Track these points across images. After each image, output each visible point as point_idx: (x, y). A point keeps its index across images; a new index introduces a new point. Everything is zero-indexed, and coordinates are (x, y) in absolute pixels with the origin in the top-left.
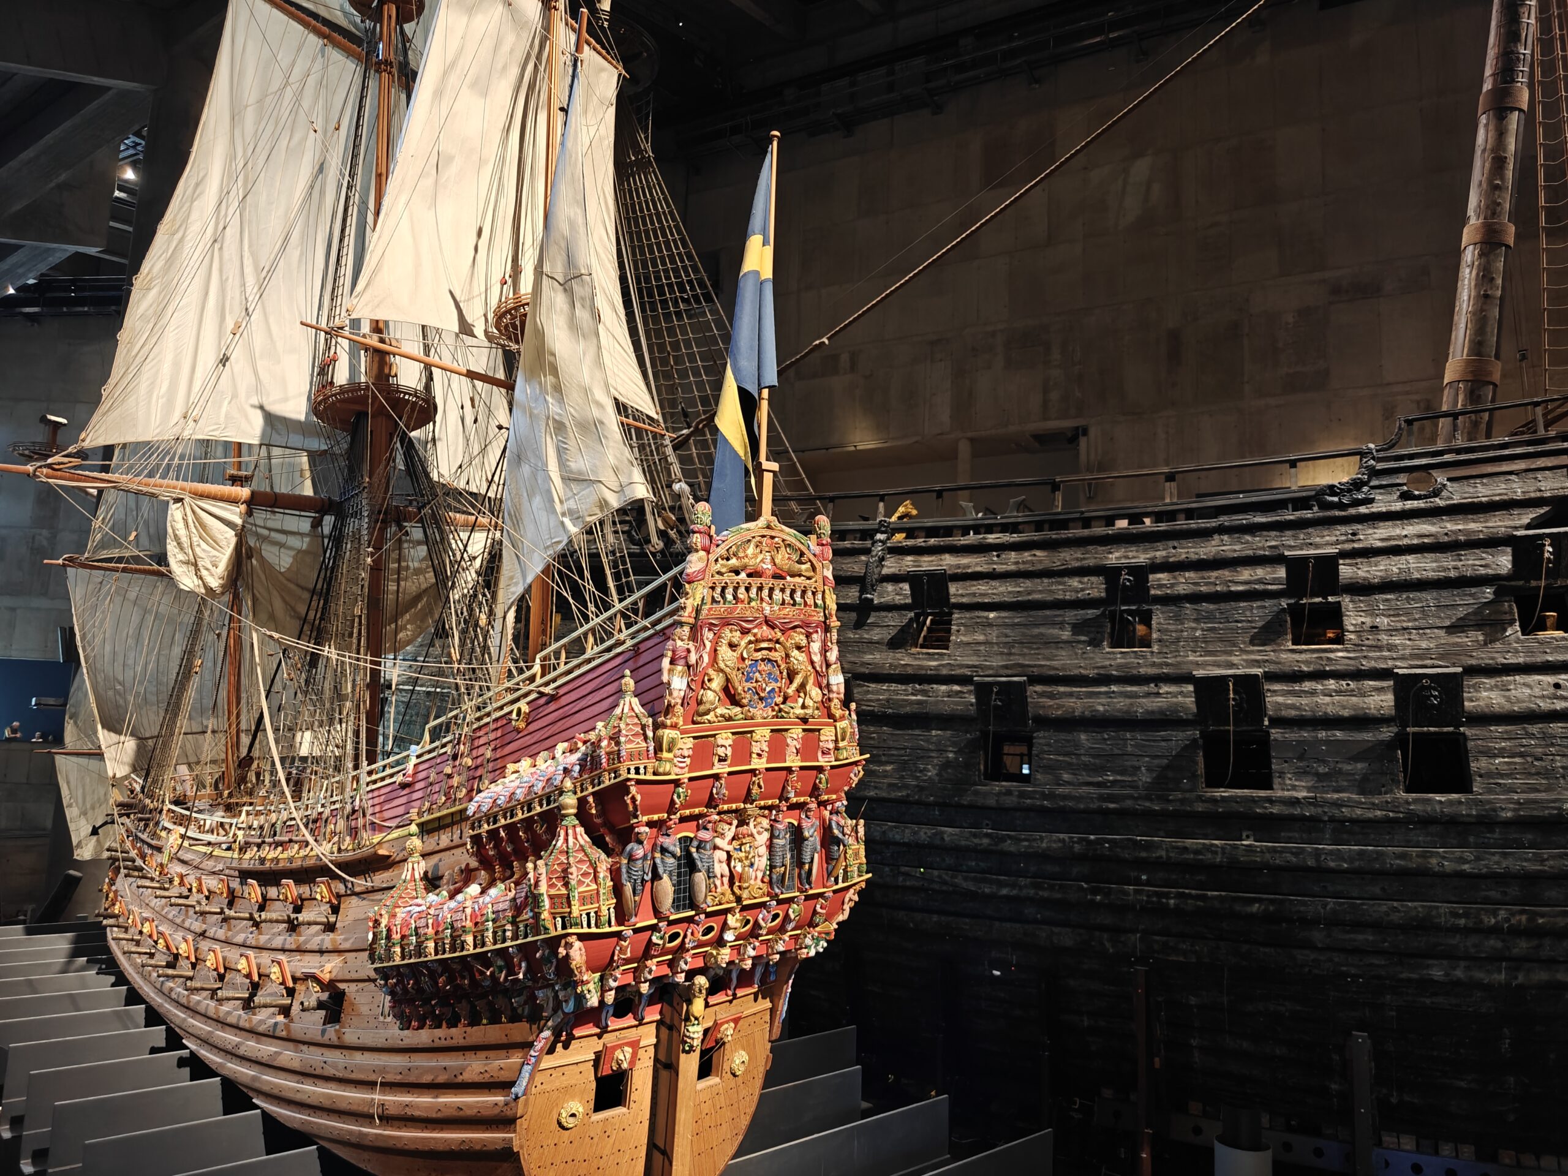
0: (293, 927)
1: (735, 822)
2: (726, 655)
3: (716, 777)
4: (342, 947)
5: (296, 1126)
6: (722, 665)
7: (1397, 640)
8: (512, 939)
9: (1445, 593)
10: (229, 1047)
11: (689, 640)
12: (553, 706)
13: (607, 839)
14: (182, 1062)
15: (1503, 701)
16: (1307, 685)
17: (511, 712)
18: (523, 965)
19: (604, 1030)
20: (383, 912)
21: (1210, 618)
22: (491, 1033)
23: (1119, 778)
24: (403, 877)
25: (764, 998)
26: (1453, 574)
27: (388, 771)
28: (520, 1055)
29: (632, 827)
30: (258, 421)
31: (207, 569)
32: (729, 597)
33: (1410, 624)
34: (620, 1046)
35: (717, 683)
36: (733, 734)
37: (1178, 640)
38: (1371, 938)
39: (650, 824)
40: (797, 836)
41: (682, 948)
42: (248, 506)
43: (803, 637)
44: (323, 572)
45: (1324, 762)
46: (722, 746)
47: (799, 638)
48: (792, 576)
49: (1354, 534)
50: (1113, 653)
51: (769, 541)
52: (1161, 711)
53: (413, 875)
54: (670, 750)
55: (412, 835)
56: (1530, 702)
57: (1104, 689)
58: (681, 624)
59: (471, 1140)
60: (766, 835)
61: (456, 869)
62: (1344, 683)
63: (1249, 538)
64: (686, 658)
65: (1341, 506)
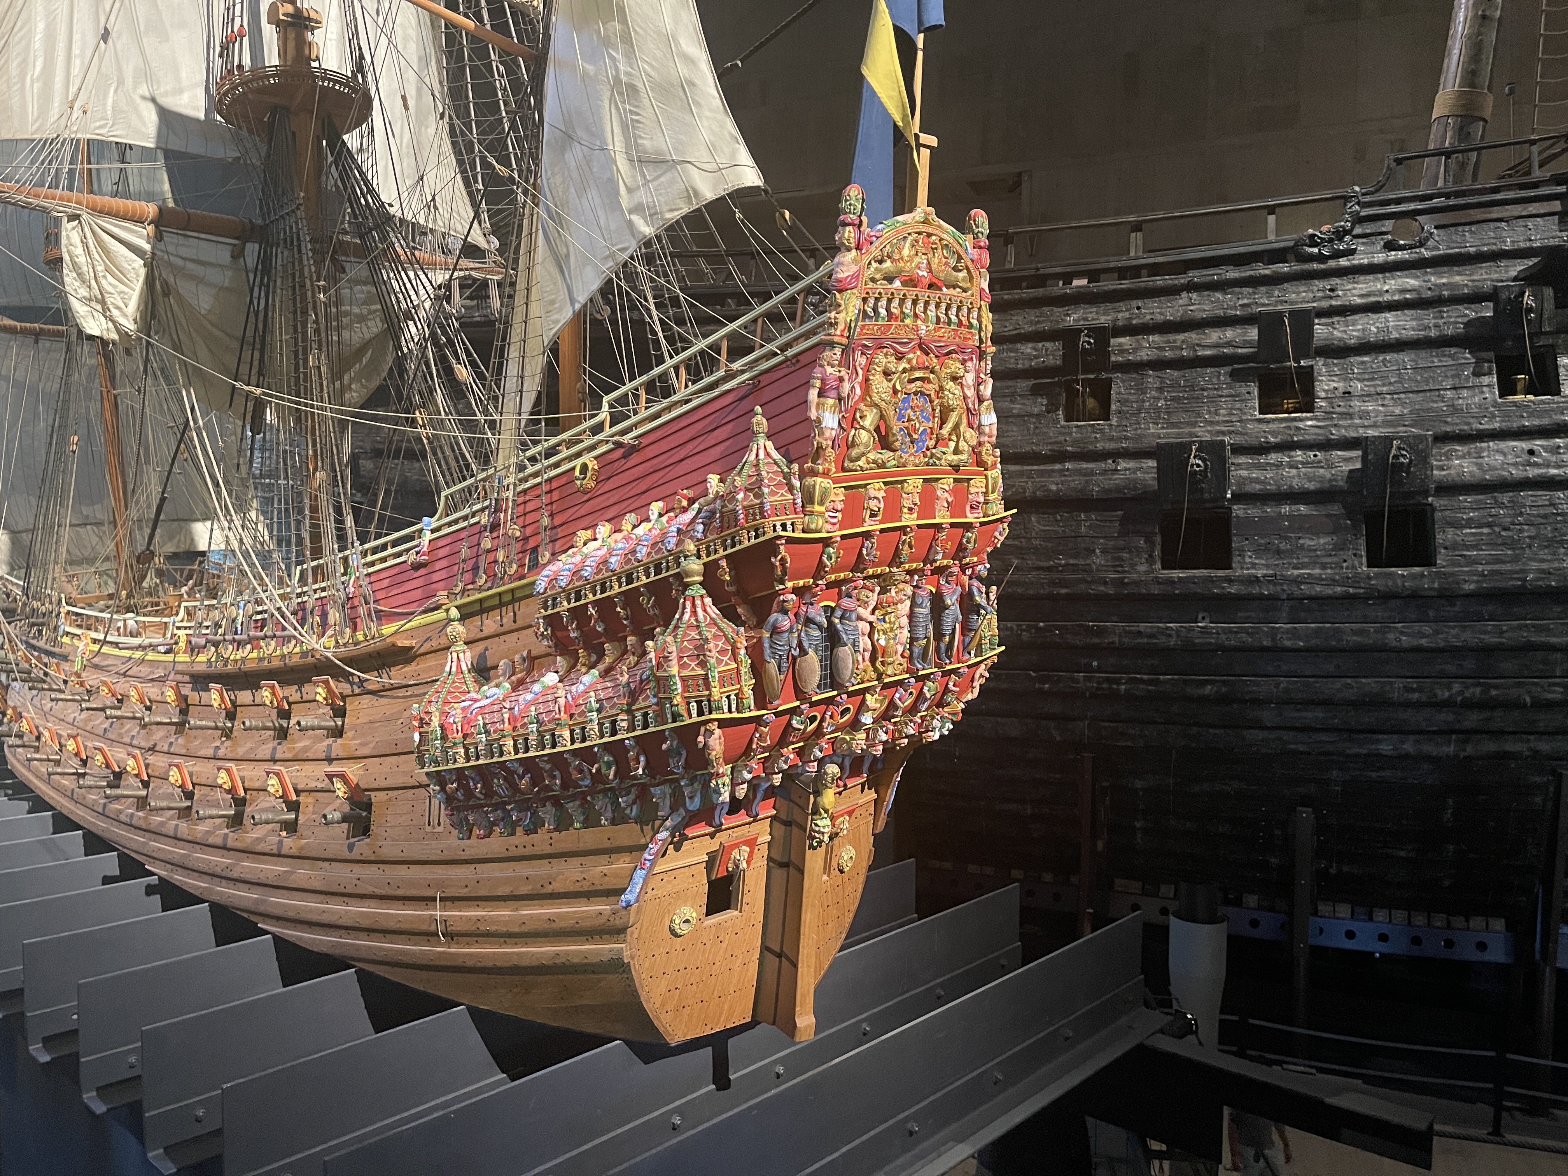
0: (282, 734)
1: (878, 589)
2: (880, 386)
3: (867, 535)
4: (358, 753)
5: (325, 950)
6: (876, 399)
7: (1370, 406)
8: (628, 731)
9: (1423, 354)
10: (218, 870)
11: (840, 365)
12: (634, 459)
13: (739, 610)
14: (150, 890)
15: (1474, 469)
16: (1273, 457)
17: (574, 468)
18: (642, 759)
19: (719, 829)
20: (432, 709)
21: (1175, 385)
22: (591, 837)
23: (1072, 561)
24: (447, 669)
25: (869, 788)
26: (1433, 333)
27: (390, 551)
28: (628, 859)
29: (777, 594)
30: (151, 117)
31: (118, 308)
32: (883, 312)
33: (1385, 389)
34: (737, 846)
35: (869, 421)
36: (885, 483)
37: (1139, 410)
38: (1321, 715)
39: (796, 591)
40: (938, 604)
41: (819, 733)
42: (156, 227)
43: (958, 365)
44: (252, 318)
45: (1287, 538)
46: (875, 498)
47: (954, 366)
48: (948, 287)
49: (1331, 290)
50: (1069, 427)
51: (926, 240)
52: (1118, 489)
53: (459, 666)
54: (821, 503)
55: (453, 621)
56: (1504, 469)
57: (1058, 467)
58: (832, 345)
59: (567, 953)
60: (908, 603)
61: (517, 658)
62: (1312, 454)
63: (1219, 295)
64: (837, 388)
65: (1321, 258)
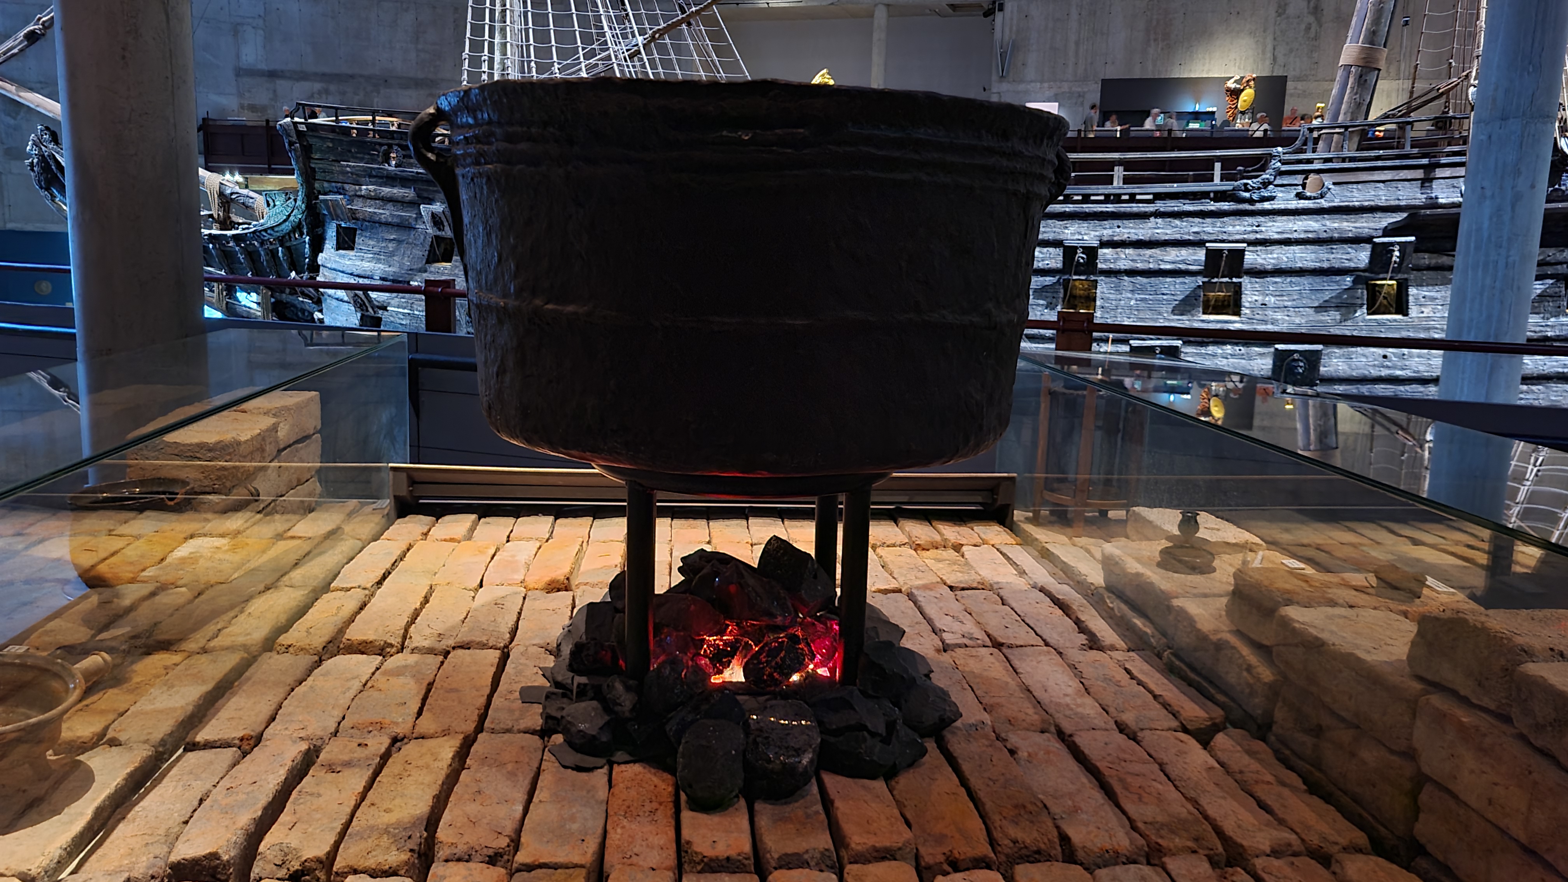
7: (1279, 316)
9: (1318, 279)
15: (1346, 367)
16: (1210, 349)
21: (1143, 290)
26: (1326, 265)
33: (1289, 304)
37: (1116, 307)
49: (1257, 226)
56: (1365, 369)
62: (1237, 348)
63: (1178, 223)
65: (1251, 201)
